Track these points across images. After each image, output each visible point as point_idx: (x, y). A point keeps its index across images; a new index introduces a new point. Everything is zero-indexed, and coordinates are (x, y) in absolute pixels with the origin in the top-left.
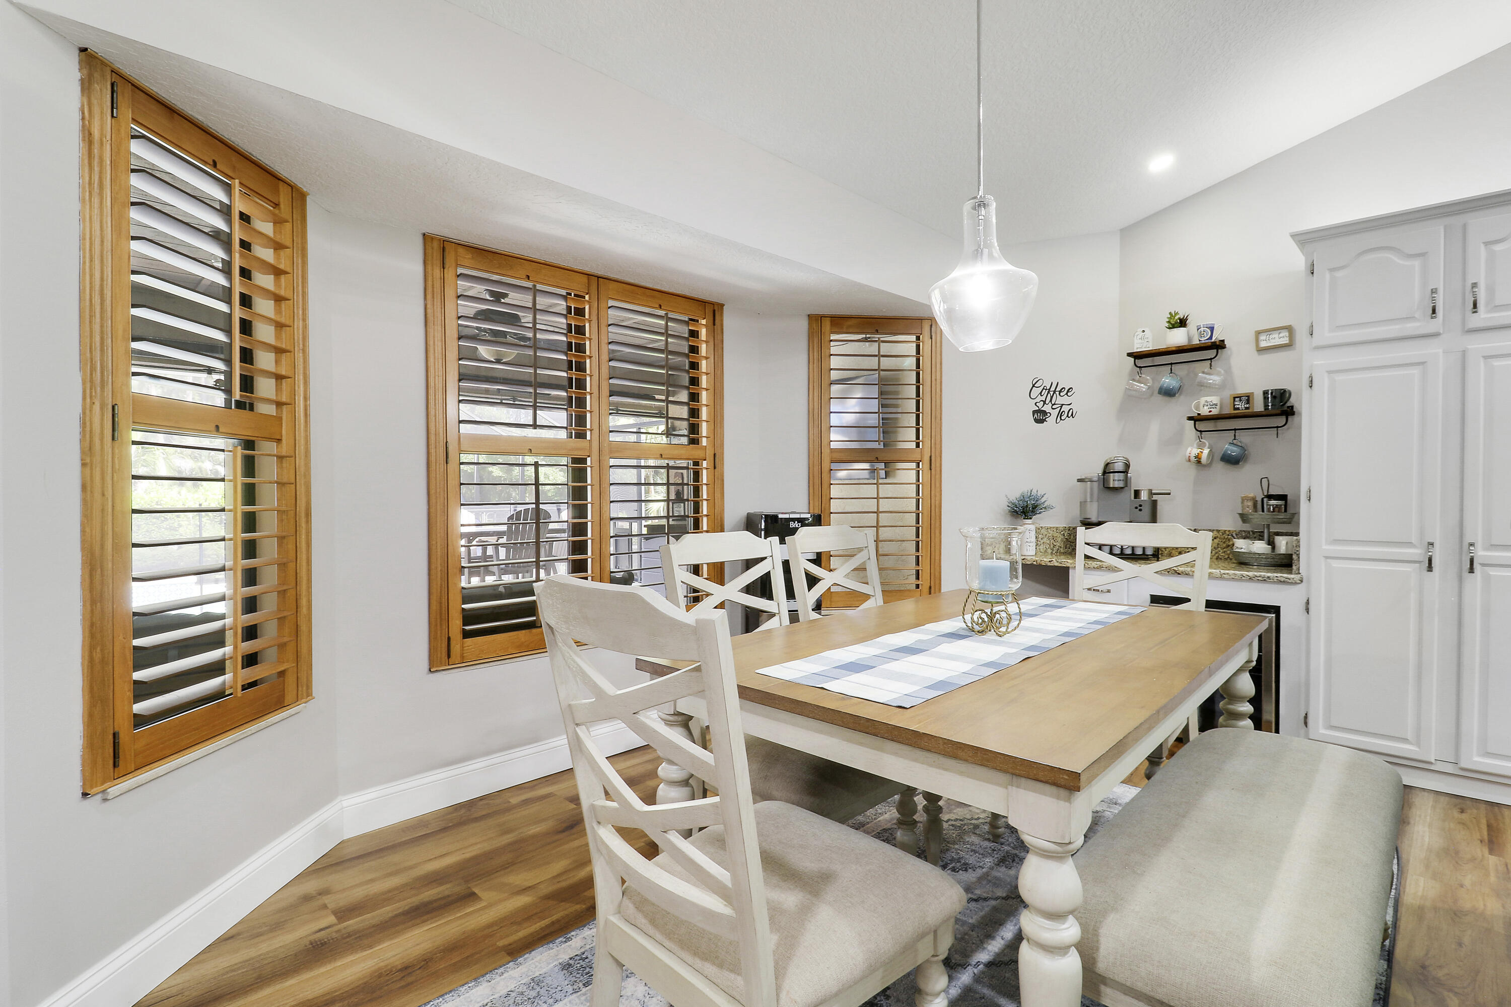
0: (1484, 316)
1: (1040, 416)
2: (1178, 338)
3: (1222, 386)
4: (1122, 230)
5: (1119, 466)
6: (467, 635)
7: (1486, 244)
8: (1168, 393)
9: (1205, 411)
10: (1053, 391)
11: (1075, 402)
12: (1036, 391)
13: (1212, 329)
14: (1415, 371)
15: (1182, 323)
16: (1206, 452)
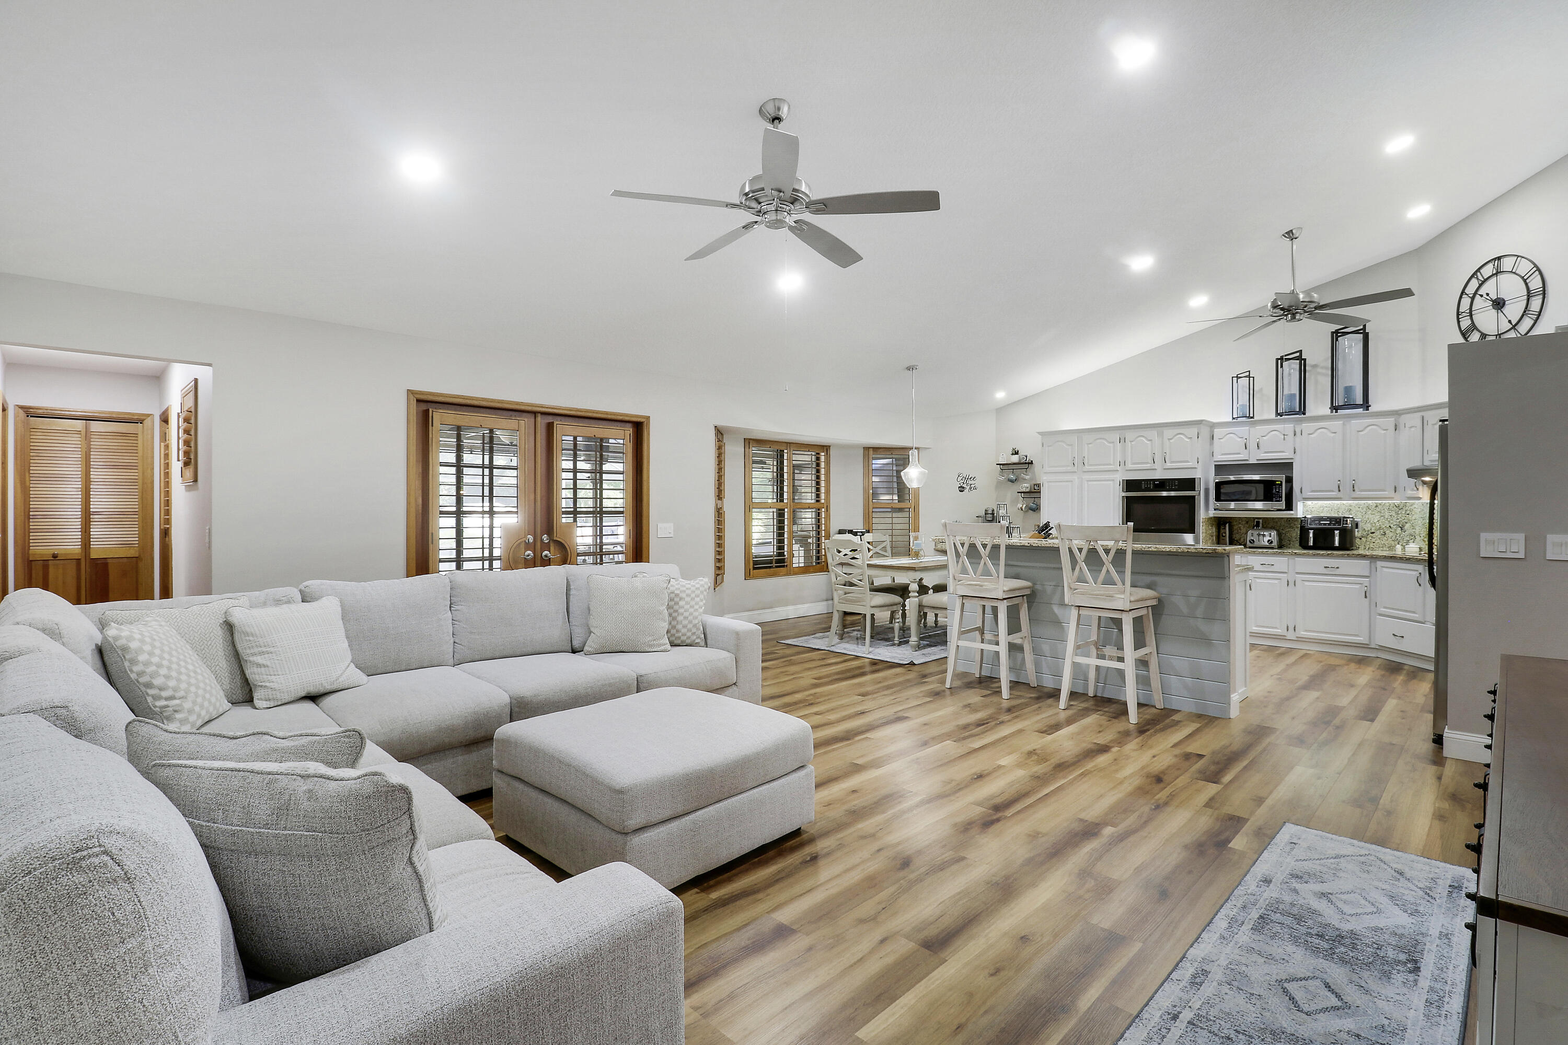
0: (1087, 467)
1: (962, 489)
2: (1015, 459)
3: (1031, 479)
4: (997, 409)
5: (990, 512)
6: (755, 568)
7: (1087, 444)
8: (1012, 481)
9: (1024, 490)
10: (968, 478)
11: (977, 483)
12: (960, 478)
13: (1026, 457)
14: (1069, 484)
15: (1017, 453)
16: (1024, 506)
